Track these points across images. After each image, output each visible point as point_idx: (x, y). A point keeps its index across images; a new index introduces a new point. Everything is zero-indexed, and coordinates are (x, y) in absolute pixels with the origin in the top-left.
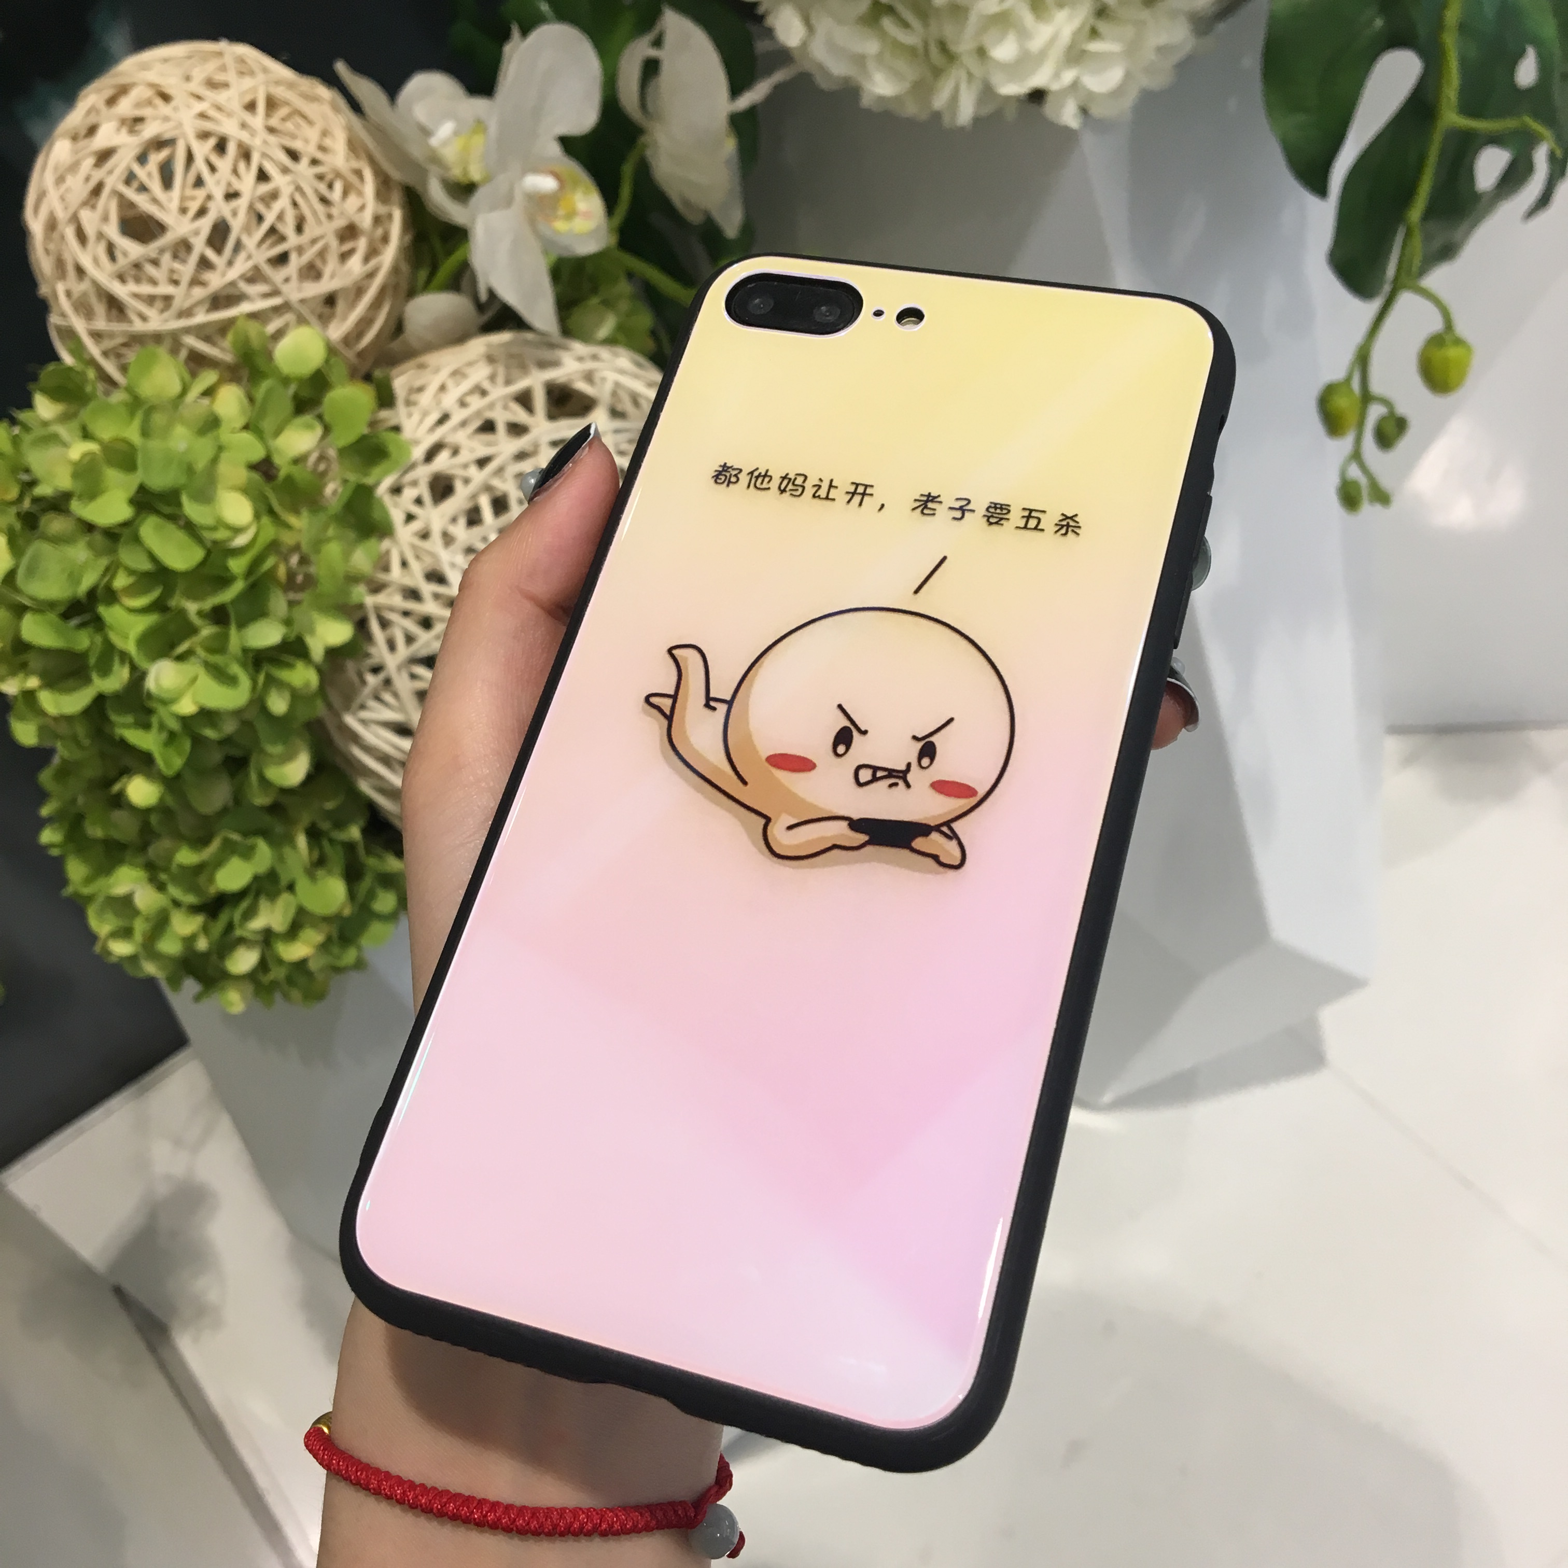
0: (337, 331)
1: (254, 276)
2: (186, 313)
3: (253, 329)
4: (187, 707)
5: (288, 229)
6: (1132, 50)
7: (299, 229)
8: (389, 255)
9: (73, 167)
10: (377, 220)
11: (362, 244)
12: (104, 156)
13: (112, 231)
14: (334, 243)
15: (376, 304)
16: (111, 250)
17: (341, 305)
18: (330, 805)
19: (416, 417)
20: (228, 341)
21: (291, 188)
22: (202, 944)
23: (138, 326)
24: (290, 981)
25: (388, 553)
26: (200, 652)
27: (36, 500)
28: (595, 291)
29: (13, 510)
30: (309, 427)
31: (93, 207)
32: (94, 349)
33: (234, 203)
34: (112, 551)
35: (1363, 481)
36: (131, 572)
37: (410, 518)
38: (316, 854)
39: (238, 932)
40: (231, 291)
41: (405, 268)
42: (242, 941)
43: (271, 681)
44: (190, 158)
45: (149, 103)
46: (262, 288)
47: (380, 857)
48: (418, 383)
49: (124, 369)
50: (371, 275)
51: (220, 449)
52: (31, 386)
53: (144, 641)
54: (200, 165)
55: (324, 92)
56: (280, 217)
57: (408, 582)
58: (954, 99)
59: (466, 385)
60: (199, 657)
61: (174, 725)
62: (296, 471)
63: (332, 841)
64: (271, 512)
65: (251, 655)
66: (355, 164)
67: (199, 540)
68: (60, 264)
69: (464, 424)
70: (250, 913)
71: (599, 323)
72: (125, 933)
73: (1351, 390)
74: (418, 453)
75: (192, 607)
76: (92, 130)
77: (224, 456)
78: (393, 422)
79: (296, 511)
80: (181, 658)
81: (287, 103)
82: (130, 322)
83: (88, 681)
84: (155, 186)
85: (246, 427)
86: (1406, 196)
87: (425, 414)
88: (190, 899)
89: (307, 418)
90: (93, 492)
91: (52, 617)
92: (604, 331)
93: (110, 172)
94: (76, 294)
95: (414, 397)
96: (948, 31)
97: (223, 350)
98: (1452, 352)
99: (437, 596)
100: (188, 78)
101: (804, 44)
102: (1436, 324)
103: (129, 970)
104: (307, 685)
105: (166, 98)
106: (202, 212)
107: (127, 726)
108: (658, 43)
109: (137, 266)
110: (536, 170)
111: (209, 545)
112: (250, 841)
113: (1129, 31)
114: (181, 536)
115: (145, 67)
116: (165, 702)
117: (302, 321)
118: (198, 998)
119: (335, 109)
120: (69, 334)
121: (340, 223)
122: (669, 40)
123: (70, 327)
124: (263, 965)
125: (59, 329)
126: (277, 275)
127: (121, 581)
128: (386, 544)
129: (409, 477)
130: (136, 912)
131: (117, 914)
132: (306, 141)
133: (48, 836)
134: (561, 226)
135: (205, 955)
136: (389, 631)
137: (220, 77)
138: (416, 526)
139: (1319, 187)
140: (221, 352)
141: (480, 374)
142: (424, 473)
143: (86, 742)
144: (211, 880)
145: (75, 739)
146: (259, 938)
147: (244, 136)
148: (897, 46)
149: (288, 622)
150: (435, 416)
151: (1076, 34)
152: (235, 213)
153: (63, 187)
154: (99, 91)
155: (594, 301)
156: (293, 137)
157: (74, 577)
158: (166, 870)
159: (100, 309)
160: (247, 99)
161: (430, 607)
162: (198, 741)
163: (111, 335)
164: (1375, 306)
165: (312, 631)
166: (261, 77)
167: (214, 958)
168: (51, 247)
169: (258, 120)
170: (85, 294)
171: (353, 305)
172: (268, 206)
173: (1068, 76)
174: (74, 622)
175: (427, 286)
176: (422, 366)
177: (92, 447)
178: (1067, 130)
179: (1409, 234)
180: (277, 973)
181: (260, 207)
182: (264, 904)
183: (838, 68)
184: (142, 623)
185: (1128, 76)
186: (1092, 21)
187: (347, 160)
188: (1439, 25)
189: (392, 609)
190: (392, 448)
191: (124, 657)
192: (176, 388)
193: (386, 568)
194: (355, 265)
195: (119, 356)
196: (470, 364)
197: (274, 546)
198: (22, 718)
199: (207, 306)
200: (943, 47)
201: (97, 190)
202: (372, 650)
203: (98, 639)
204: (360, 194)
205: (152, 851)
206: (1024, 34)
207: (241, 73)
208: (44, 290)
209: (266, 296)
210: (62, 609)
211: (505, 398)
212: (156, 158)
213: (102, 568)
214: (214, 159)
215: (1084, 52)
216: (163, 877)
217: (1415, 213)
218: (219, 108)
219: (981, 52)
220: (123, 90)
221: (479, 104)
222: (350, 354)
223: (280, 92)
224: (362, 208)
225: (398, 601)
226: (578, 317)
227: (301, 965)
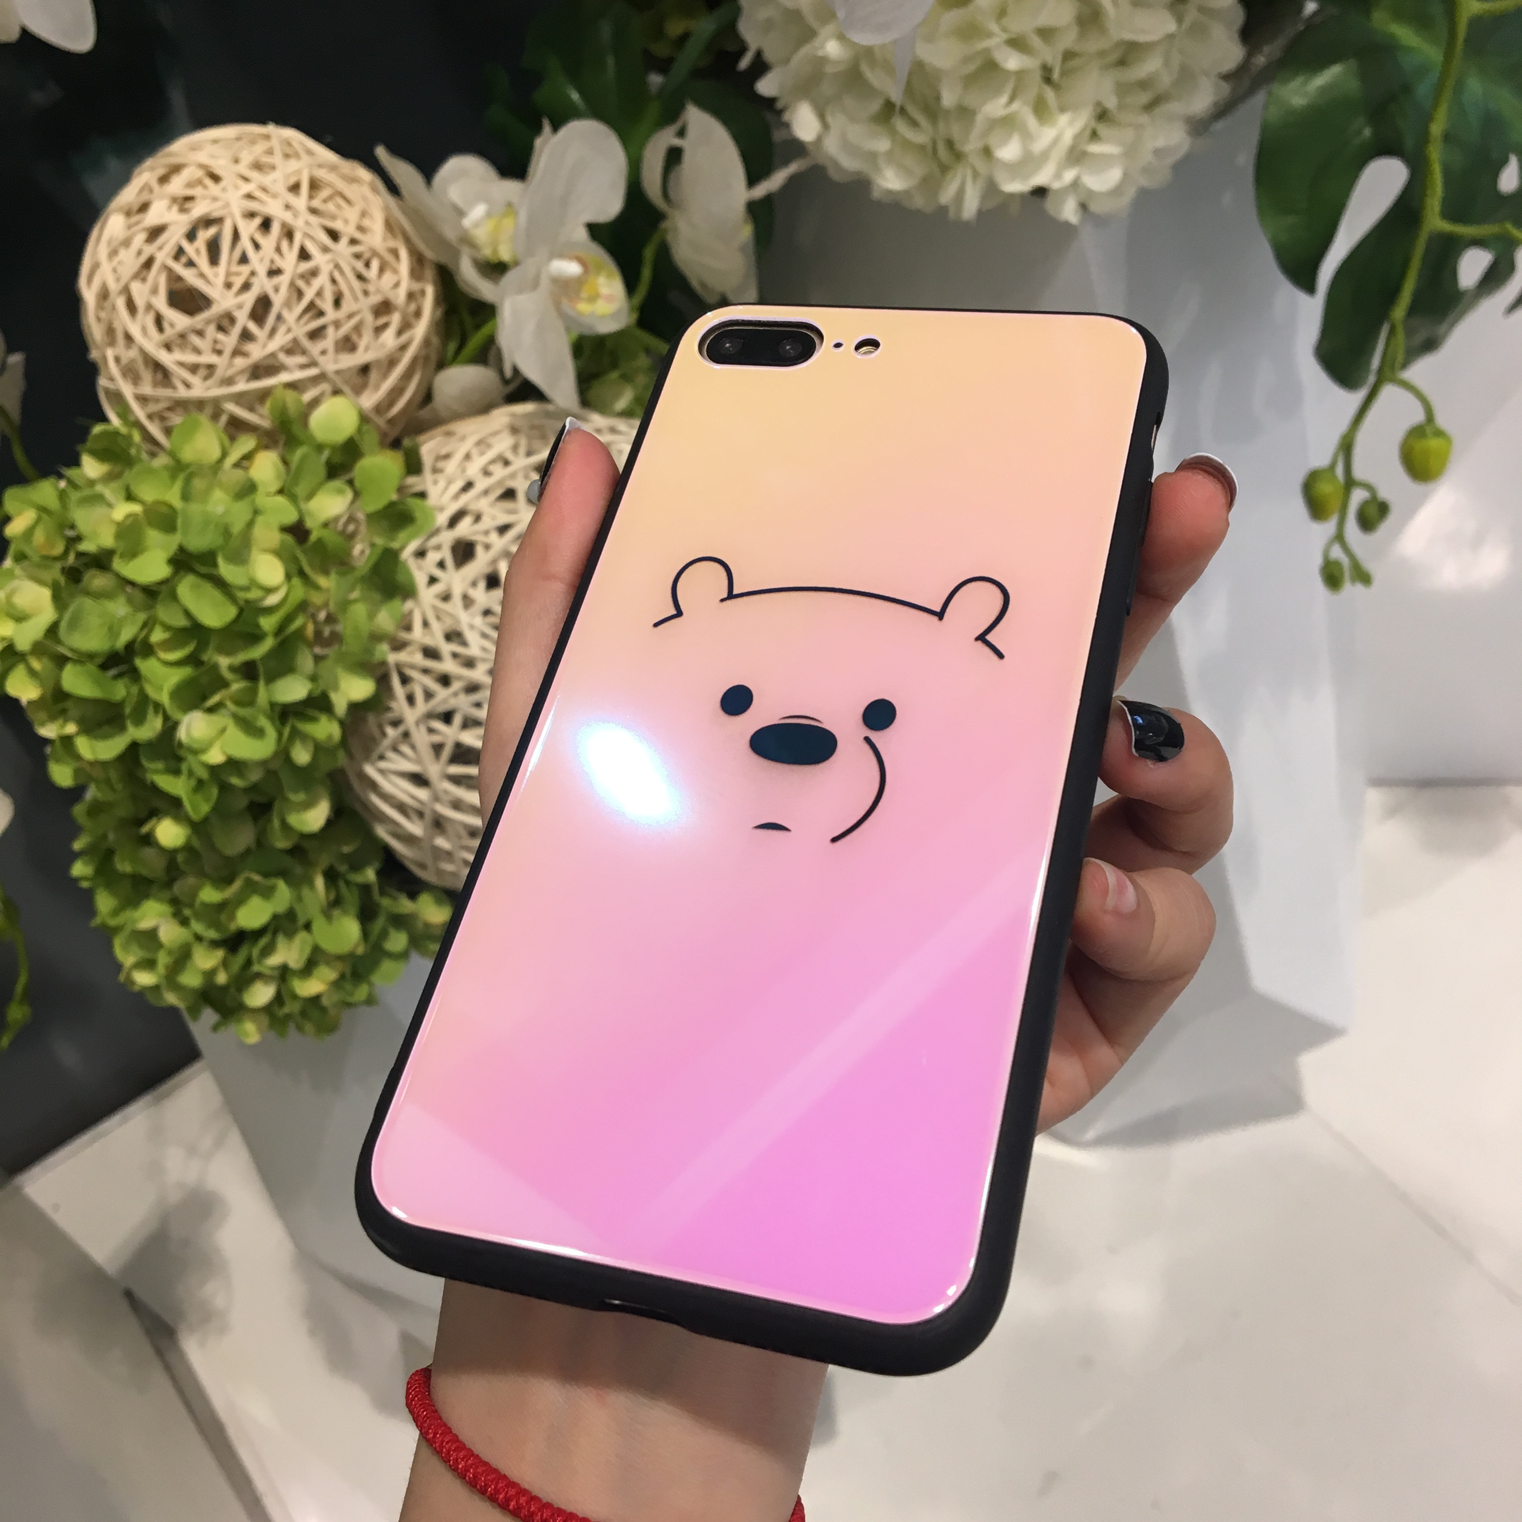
0: (369, 400)
1: (293, 348)
2: (229, 381)
3: (290, 397)
4: (215, 757)
5: (327, 304)
6: (1130, 153)
7: (337, 303)
8: (421, 329)
9: (126, 243)
10: (411, 296)
11: (396, 319)
12: (155, 232)
13: (161, 303)
14: (369, 318)
15: (407, 376)
16: (159, 321)
17: (374, 375)
18: (346, 849)
19: (442, 484)
20: (266, 409)
21: (331, 266)
22: (222, 978)
23: (182, 393)
24: (304, 1014)
25: (410, 613)
26: (229, 704)
27: (80, 555)
28: (614, 365)
29: (58, 566)
30: (340, 492)
31: (144, 280)
32: (139, 412)
33: (276, 280)
34: (149, 607)
35: (1345, 561)
36: (167, 627)
37: (433, 580)
38: (332, 896)
39: (256, 968)
40: (271, 362)
41: (435, 340)
42: (259, 976)
43: (296, 734)
44: (236, 236)
45: (199, 182)
46: (300, 359)
47: (395, 899)
48: (443, 452)
49: (168, 431)
50: (403, 348)
51: (256, 512)
52: (79, 447)
53: (178, 693)
54: (245, 243)
55: (364, 174)
56: (319, 294)
57: (429, 641)
58: (960, 195)
59: (491, 454)
60: (229, 710)
61: (204, 774)
62: (326, 534)
63: (348, 883)
64: (302, 574)
65: (278, 709)
66: (392, 244)
67: (233, 599)
68: (110, 332)
69: (486, 492)
70: (269, 950)
71: (617, 396)
72: (149, 964)
73: (1334, 477)
74: (442, 519)
75: (224, 662)
76: (144, 208)
77: (260, 519)
78: (418, 489)
79: (326, 572)
80: (211, 710)
81: (329, 185)
82: (174, 388)
83: (122, 729)
84: (203, 261)
85: (281, 492)
86: (1391, 295)
87: (449, 482)
88: (212, 934)
89: (337, 483)
90: (133, 551)
91: (92, 667)
92: (622, 403)
93: (160, 248)
94: (124, 361)
95: (440, 464)
96: (956, 131)
97: (261, 416)
98: (1434, 443)
99: (455, 655)
100: (237, 161)
101: (819, 140)
102: (1419, 416)
103: (151, 999)
104: (330, 737)
105: (216, 178)
106: (246, 287)
107: (157, 772)
108: (681, 133)
109: (182, 336)
110: (561, 256)
111: (241, 603)
112: (273, 881)
113: (1129, 134)
114: (216, 594)
115: (194, 148)
116: (196, 752)
117: (336, 392)
118: (215, 1028)
119: (374, 190)
120: (117, 398)
121: (375, 299)
122: (691, 132)
123: (118, 390)
124: (278, 999)
125: (107, 392)
126: (315, 348)
127: (157, 636)
128: (409, 605)
129: (434, 541)
130: (159, 945)
131: (141, 946)
132: (346, 221)
133: (79, 869)
134: (583, 307)
135: (224, 989)
136: (408, 687)
137: (265, 159)
138: (438, 588)
139: (1307, 283)
140: (260, 418)
141: (503, 444)
142: (447, 538)
143: (119, 787)
144: (232, 917)
145: (108, 782)
146: (276, 973)
147: (288, 217)
148: (907, 145)
149: (313, 678)
150: (460, 484)
151: (1077, 137)
152: (277, 290)
153: (116, 260)
154: (152, 169)
155: (614, 375)
156: (333, 217)
157: (113, 631)
158: (191, 905)
159: (147, 376)
160: (292, 181)
161: (448, 666)
162: (225, 788)
163: (157, 400)
164: (1358, 396)
165: (336, 688)
166: (305, 158)
167: (232, 990)
168: (103, 315)
169: (301, 202)
170: (133, 361)
171: (385, 375)
172: (308, 283)
173: (1069, 176)
174: (113, 672)
175: (455, 359)
176: (449, 434)
177: (136, 508)
178: (1067, 225)
179: (1392, 331)
180: (291, 1008)
181: (301, 283)
182: (281, 941)
183: (849, 163)
184: (176, 676)
185: (1126, 175)
186: (1093, 124)
187: (385, 239)
188: (1424, 138)
189: (413, 667)
190: (418, 514)
191: (158, 706)
192: (216, 453)
193: (408, 628)
194: (389, 339)
195: (162, 419)
196: (495, 433)
197: (303, 606)
198: (58, 761)
199: (246, 375)
200: (950, 144)
201: (148, 263)
202: (393, 705)
203: (135, 690)
204: (395, 271)
205: (178, 888)
206: (1027, 137)
207: (287, 156)
208: (94, 355)
209: (303, 367)
210: (99, 661)
211: (526, 468)
212: (204, 235)
213: (140, 624)
214: (259, 238)
215: (1084, 154)
216: (187, 912)
217: (1399, 312)
218: (264, 190)
219: (987, 152)
220: (176, 169)
221: (511, 188)
222: (381, 421)
223: (322, 174)
224: (397, 285)
225: (418, 658)
226: (597, 390)
227: (315, 1000)
